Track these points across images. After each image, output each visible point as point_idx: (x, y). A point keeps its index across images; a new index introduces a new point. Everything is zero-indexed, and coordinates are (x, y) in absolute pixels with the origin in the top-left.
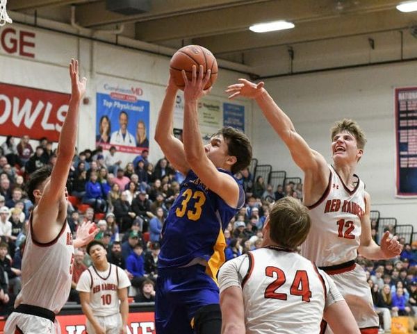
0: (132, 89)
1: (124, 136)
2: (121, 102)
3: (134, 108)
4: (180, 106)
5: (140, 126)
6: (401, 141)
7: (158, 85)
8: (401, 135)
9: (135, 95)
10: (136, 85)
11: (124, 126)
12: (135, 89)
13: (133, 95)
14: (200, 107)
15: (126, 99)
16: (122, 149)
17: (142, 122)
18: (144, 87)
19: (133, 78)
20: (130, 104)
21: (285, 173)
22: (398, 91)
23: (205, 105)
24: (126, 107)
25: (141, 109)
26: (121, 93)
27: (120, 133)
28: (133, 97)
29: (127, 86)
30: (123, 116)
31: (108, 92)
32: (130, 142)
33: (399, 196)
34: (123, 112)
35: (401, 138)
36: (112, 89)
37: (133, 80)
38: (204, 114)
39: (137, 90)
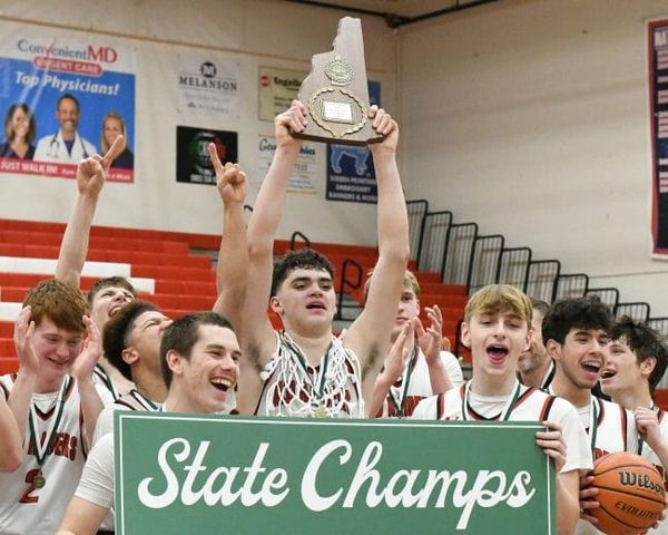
0: (90, 49)
1: (69, 145)
2: (63, 77)
3: (95, 88)
4: (213, 84)
5: (112, 123)
6: (661, 136)
7: (155, 40)
8: (660, 122)
9: (98, 62)
10: (99, 42)
11: (68, 125)
12: (96, 51)
13: (92, 61)
14: (265, 85)
15: (74, 69)
16: (64, 171)
17: (117, 117)
18: (120, 46)
19: (87, 26)
20: (84, 79)
21: (451, 214)
22: (653, 27)
23: (277, 81)
24: (75, 86)
25: (113, 90)
26: (62, 57)
27: (60, 138)
28: (93, 65)
29: (76, 44)
30: (67, 105)
31: (29, 56)
32: (86, 156)
33: (657, 256)
34: (68, 96)
35: (660, 128)
36: (37, 49)
37: (90, 30)
38: (276, 98)
39: (103, 53)
